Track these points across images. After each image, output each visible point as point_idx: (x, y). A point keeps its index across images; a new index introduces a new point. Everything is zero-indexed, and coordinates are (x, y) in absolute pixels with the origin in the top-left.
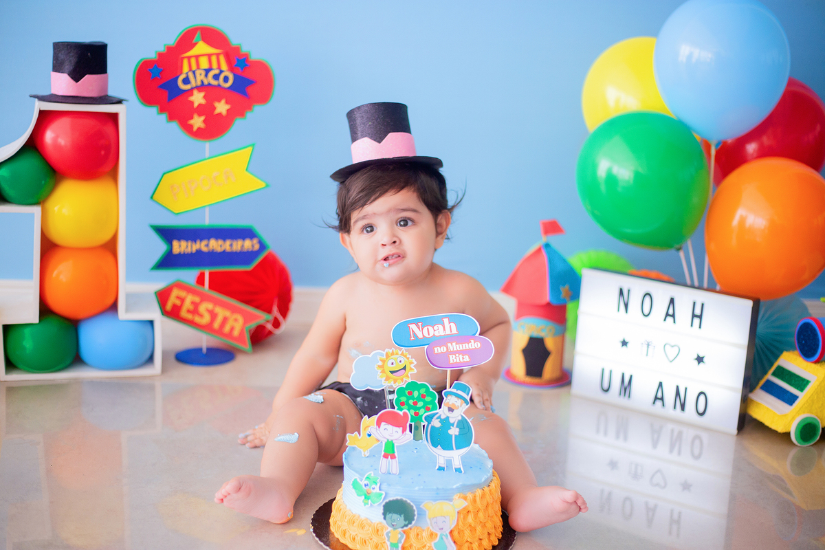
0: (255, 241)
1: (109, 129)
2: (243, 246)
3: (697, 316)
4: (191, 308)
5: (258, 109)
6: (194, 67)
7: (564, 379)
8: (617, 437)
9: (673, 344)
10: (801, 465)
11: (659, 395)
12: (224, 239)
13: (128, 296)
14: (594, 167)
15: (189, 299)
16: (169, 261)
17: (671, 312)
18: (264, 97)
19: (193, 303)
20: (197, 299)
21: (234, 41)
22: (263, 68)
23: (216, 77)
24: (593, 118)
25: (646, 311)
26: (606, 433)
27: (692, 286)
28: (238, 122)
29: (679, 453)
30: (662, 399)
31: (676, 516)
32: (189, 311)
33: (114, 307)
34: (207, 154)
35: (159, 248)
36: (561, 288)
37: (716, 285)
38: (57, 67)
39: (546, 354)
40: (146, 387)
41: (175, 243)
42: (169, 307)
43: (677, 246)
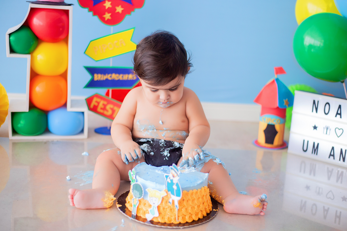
0: (134, 75)
1: (64, 17)
2: (128, 78)
4: (103, 107)
5: (137, 10)
7: (284, 145)
8: (310, 174)
9: (339, 128)
11: (332, 154)
12: (119, 73)
13: (72, 101)
14: (302, 40)
15: (102, 102)
16: (92, 84)
17: (339, 112)
19: (103, 104)
20: (105, 103)
24: (300, 18)
25: (327, 112)
26: (304, 172)
28: (127, 17)
29: (341, 182)
30: (333, 156)
31: (338, 214)
32: (101, 109)
33: (65, 105)
34: (112, 32)
35: (88, 77)
36: (284, 101)
39: (276, 133)
40: (80, 144)
41: (96, 75)
42: (92, 106)
43: (342, 80)
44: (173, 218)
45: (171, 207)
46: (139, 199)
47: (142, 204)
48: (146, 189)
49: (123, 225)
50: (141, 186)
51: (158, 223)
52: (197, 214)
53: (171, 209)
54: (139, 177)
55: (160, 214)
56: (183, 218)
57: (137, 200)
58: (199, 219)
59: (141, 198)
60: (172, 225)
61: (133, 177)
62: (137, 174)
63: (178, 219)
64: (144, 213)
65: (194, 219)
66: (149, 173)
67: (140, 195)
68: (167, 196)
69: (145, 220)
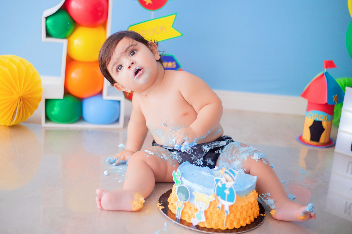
0: (174, 63)
1: (103, 1)
7: (331, 143)
26: (351, 173)
33: (101, 93)
34: (152, 17)
39: (323, 130)
40: (115, 134)
44: (220, 224)
45: (218, 212)
46: (185, 202)
47: (187, 207)
48: (193, 192)
49: (166, 228)
50: (187, 189)
51: (204, 228)
52: (245, 220)
53: (219, 215)
54: (185, 178)
55: (207, 218)
56: (231, 223)
57: (182, 204)
58: (247, 225)
59: (187, 201)
60: (219, 231)
61: (177, 178)
62: (182, 175)
63: (226, 225)
64: (190, 217)
65: (242, 225)
66: (195, 174)
67: (185, 198)
68: (215, 200)
69: (190, 225)
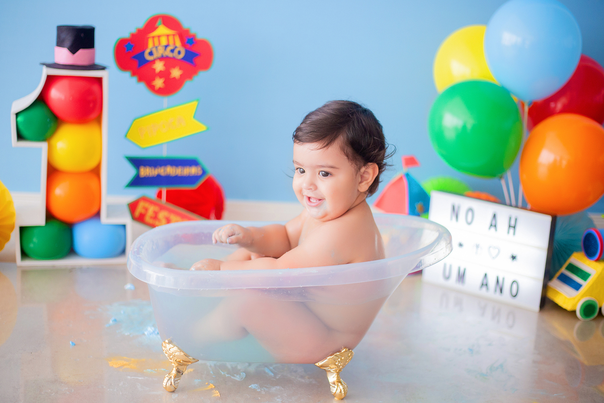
0: (199, 168)
2: (190, 171)
3: (512, 227)
4: (153, 215)
6: (156, 43)
9: (495, 247)
10: (584, 334)
11: (484, 283)
12: (177, 166)
13: (109, 207)
15: (152, 209)
16: (137, 182)
17: (494, 223)
18: (206, 65)
19: (154, 211)
20: (156, 209)
21: (186, 25)
22: (206, 45)
23: (172, 51)
24: (442, 83)
25: (469, 221)
26: (447, 307)
27: (511, 205)
28: (188, 84)
30: (486, 285)
32: (151, 217)
33: (98, 214)
34: (166, 106)
36: (416, 205)
37: (527, 205)
38: (60, 43)
40: (121, 272)
41: (142, 169)
42: (137, 214)
43: (500, 176)
